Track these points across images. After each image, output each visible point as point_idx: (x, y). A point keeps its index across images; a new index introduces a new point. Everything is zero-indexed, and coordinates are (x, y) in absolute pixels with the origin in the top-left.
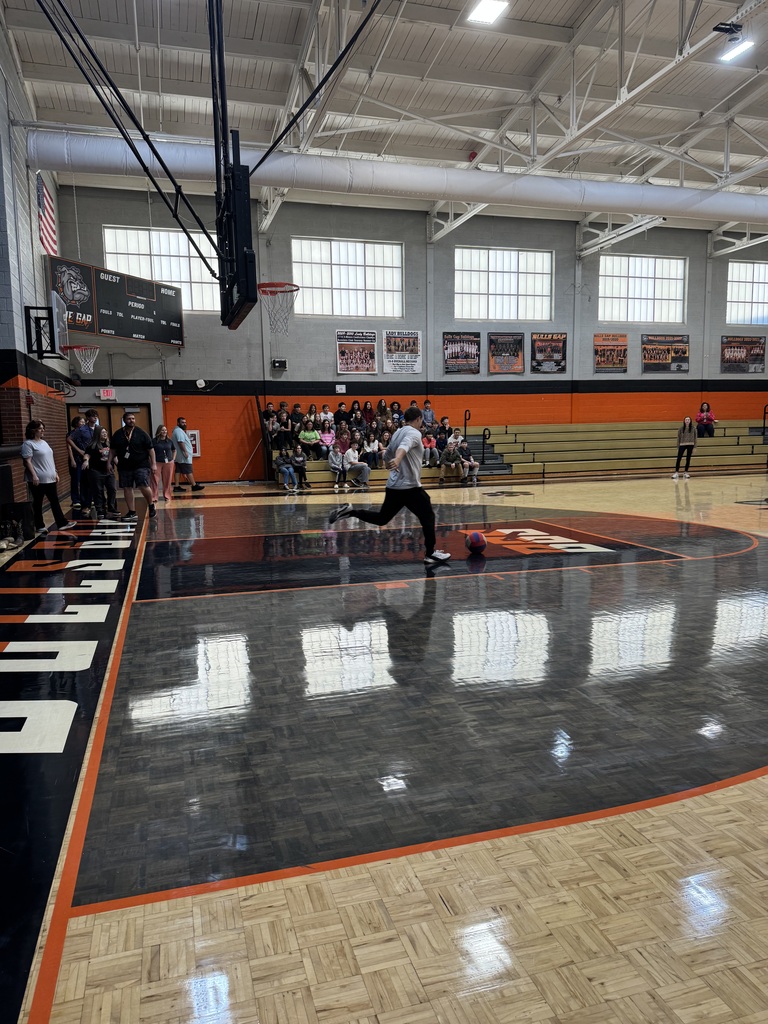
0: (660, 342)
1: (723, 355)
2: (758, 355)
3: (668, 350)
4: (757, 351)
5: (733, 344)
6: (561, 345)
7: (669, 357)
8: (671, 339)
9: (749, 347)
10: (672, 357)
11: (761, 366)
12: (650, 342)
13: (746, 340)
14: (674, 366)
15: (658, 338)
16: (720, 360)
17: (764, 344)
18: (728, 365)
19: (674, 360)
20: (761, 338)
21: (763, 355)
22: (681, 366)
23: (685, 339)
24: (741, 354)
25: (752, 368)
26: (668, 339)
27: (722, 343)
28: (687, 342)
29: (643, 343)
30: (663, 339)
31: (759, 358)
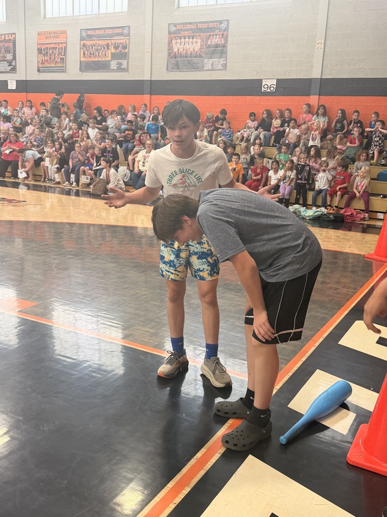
0: (99, 37)
1: (170, 48)
2: (217, 46)
3: (108, 46)
4: (216, 40)
5: (183, 33)
6: (11, 45)
7: (109, 53)
8: (110, 31)
9: (204, 35)
10: (112, 54)
11: (222, 61)
12: (90, 37)
13: (200, 26)
14: (114, 65)
15: (98, 32)
16: (166, 54)
17: (227, 29)
18: (176, 60)
19: (114, 56)
20: (221, 22)
21: (224, 46)
22: (121, 64)
23: (126, 31)
24: (194, 46)
25: (208, 63)
26: (107, 32)
27: (170, 33)
28: (129, 35)
29: (82, 39)
30: (102, 32)
31: (220, 50)
